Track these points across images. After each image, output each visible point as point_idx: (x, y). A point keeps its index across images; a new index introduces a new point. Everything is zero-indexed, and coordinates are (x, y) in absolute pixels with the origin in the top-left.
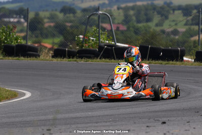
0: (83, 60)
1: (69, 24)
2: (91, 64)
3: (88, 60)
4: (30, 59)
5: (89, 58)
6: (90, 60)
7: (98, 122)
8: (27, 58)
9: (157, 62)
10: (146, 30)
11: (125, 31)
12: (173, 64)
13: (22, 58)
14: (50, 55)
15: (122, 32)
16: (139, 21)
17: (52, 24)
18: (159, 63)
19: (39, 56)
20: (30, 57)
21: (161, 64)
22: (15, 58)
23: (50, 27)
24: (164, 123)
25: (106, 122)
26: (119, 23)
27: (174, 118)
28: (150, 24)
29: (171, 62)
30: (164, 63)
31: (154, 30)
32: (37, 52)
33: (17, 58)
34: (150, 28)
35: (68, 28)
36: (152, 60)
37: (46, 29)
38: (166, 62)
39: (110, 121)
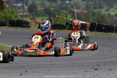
0: (56, 30)
1: (52, 9)
2: (60, 33)
3: (59, 30)
4: (24, 29)
5: (60, 29)
6: (60, 30)
7: (57, 68)
8: (22, 28)
9: (100, 33)
10: (99, 14)
11: (86, 14)
12: (110, 34)
13: (19, 28)
14: (37, 27)
15: (85, 14)
16: (95, 8)
17: (42, 9)
18: (101, 34)
19: (30, 27)
20: (24, 27)
21: (103, 34)
22: (15, 28)
23: (41, 10)
24: (96, 69)
25: (62, 68)
26: (83, 9)
27: (103, 67)
28: (102, 10)
29: (109, 33)
30: (105, 33)
31: (104, 14)
32: (29, 25)
33: (16, 28)
34: (101, 12)
35: (52, 11)
36: (98, 31)
37: (39, 11)
38: (106, 33)
39: (64, 67)
